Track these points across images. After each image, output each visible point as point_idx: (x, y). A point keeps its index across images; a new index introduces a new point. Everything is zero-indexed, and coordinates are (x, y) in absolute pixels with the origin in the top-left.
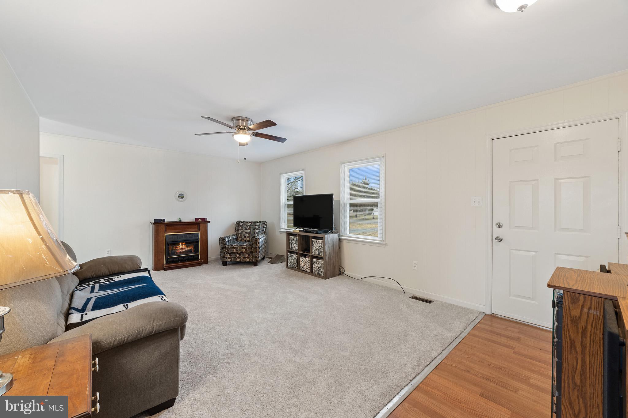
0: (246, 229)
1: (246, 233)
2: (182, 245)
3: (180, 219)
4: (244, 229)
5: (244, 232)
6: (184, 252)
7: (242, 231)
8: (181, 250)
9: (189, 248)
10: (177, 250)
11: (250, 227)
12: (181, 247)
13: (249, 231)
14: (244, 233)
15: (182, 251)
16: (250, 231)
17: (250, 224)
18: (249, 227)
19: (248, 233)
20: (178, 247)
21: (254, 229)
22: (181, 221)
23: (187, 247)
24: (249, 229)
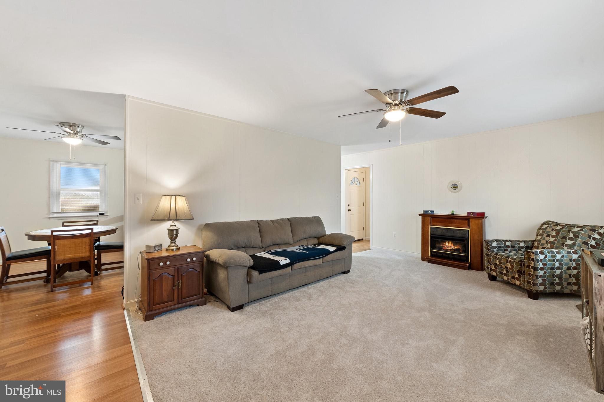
0: (548, 236)
1: (547, 242)
2: (449, 243)
3: (453, 211)
4: (545, 235)
5: (544, 239)
6: (451, 250)
7: (541, 238)
8: (448, 247)
9: (456, 247)
10: (444, 247)
11: (558, 233)
12: (447, 244)
13: (552, 239)
14: (543, 242)
15: (448, 249)
16: (556, 240)
17: (559, 228)
18: (556, 233)
19: (550, 243)
20: (444, 244)
21: (565, 238)
22: (453, 214)
23: (454, 246)
24: (553, 236)
